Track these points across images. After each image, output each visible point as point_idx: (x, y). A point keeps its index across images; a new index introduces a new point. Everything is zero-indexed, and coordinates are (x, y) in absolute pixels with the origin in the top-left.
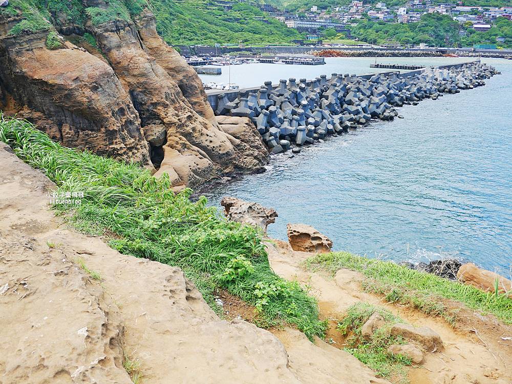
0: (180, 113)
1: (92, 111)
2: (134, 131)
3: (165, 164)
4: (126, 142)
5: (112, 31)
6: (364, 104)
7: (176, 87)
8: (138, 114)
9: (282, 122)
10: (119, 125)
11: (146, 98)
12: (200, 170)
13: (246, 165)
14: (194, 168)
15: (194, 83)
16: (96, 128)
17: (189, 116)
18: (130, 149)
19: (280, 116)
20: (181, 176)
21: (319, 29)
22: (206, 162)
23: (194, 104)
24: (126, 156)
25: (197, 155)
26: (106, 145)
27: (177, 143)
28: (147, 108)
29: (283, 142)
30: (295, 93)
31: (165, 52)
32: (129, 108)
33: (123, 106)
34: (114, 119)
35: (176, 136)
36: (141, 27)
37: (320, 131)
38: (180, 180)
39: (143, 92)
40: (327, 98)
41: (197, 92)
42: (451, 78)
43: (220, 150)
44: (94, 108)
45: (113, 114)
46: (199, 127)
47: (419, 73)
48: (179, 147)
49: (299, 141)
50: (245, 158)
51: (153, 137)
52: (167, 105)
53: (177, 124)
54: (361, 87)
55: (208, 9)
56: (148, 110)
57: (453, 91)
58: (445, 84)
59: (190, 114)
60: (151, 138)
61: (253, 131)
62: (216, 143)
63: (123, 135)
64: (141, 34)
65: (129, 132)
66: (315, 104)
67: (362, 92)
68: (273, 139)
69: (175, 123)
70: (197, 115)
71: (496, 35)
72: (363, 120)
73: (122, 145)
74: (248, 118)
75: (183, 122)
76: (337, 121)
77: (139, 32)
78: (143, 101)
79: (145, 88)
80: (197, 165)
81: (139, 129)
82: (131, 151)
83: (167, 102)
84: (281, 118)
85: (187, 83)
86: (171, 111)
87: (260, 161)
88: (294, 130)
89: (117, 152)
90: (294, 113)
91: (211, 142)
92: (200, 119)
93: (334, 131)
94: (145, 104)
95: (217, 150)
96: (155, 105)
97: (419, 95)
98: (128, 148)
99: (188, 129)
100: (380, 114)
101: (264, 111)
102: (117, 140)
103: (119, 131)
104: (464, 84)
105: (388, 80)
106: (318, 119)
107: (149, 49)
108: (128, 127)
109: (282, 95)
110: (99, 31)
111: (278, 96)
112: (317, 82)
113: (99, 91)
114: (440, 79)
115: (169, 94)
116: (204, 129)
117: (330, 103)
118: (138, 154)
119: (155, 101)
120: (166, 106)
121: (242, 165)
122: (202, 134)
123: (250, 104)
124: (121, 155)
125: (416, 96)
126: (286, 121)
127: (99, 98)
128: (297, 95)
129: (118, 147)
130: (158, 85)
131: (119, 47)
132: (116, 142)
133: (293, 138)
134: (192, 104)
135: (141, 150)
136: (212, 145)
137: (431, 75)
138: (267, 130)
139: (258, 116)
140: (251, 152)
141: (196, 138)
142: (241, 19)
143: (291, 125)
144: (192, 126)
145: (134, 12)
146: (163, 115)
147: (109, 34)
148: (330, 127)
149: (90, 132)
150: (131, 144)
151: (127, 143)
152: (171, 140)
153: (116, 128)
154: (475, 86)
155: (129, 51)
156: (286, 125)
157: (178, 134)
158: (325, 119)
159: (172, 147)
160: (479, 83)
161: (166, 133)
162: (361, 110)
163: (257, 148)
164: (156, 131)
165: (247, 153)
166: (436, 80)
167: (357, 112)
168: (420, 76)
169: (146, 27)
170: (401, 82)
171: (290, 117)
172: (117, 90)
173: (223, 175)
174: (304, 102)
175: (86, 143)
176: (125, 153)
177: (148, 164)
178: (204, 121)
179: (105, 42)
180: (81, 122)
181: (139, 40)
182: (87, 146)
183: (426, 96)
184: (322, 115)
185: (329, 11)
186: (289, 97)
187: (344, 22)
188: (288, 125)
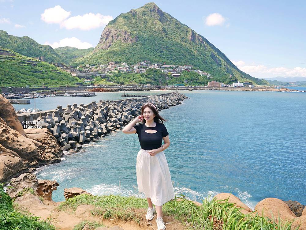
6: (119, 116)
9: (69, 129)
12: (13, 165)
13: (46, 159)
14: (8, 164)
15: (8, 109)
17: (4, 129)
19: (68, 126)
21: (91, 77)
22: (17, 159)
23: (8, 122)
25: (10, 155)
29: (71, 142)
30: (76, 112)
37: (93, 134)
40: (97, 114)
41: (10, 114)
42: (164, 101)
43: (27, 150)
46: (12, 136)
47: (148, 98)
49: (81, 141)
50: (45, 154)
54: (116, 107)
55: (21, 65)
57: (166, 107)
58: (161, 104)
59: (4, 128)
61: (51, 137)
62: (25, 146)
66: (90, 118)
67: (117, 110)
68: (64, 141)
70: (10, 129)
71: (183, 79)
72: (119, 126)
74: (47, 129)
76: (104, 127)
80: (11, 161)
84: (68, 128)
85: (3, 108)
87: (56, 155)
90: (77, 124)
91: (21, 145)
92: (13, 131)
93: (102, 133)
95: (25, 150)
99: (3, 138)
100: (128, 122)
101: (57, 124)
104: (171, 104)
105: (131, 103)
106: (92, 127)
109: (69, 114)
111: (66, 114)
112: (90, 106)
116: (15, 137)
117: (99, 117)
121: (44, 158)
122: (14, 141)
123: (48, 120)
126: (72, 129)
128: (78, 113)
133: (77, 139)
134: (6, 122)
136: (21, 148)
137: (154, 100)
138: (60, 135)
139: (53, 128)
140: (50, 150)
141: (9, 144)
142: (43, 71)
143: (75, 131)
144: (6, 136)
148: (100, 131)
154: (177, 104)
156: (72, 132)
158: (97, 126)
160: (178, 103)
162: (117, 120)
163: (54, 147)
165: (47, 150)
166: (157, 102)
167: (115, 121)
168: (148, 100)
170: (138, 104)
171: (75, 126)
173: (30, 167)
174: (83, 117)
178: (15, 132)
184: (95, 124)
185: (96, 67)
186: (73, 115)
187: (106, 73)
188: (73, 132)
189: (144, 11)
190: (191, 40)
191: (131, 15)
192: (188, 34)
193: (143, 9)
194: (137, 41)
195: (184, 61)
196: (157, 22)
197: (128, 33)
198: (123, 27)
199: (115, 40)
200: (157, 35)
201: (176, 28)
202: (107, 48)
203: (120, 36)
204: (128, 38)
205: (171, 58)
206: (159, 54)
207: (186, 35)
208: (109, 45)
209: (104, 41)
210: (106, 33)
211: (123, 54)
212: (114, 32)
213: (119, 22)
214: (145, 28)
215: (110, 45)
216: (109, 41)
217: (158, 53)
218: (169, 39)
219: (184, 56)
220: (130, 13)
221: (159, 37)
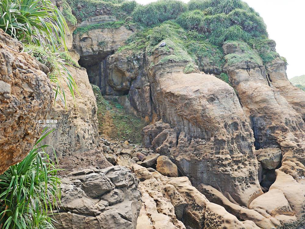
0: (300, 140)
1: (205, 119)
2: (245, 148)
3: (275, 188)
4: (233, 154)
5: (243, 69)
7: (300, 118)
8: (252, 133)
10: (229, 136)
11: (265, 123)
16: (206, 137)
18: (237, 162)
20: (292, 204)
24: (230, 168)
26: (212, 154)
27: (293, 168)
28: (265, 132)
31: (291, 90)
32: (244, 126)
33: (238, 121)
34: (226, 131)
35: (292, 161)
36: (271, 71)
38: (291, 209)
39: (264, 117)
44: (206, 116)
45: (225, 126)
48: (295, 173)
51: (265, 158)
52: (286, 129)
53: (295, 148)
56: (266, 135)
60: (262, 159)
63: (231, 147)
64: (270, 76)
65: (240, 147)
69: (292, 148)
73: (229, 156)
75: (302, 148)
77: (269, 75)
78: (262, 126)
79: (266, 113)
81: (251, 147)
82: (237, 165)
83: (287, 128)
86: (290, 135)
89: (222, 162)
94: (264, 129)
96: (273, 129)
98: (234, 161)
102: (224, 150)
103: (228, 142)
107: (277, 88)
108: (239, 142)
110: (231, 69)
113: (215, 103)
115: (290, 121)
118: (244, 170)
119: (273, 124)
120: (284, 130)
124: (225, 166)
127: (213, 108)
129: (223, 157)
130: (278, 111)
131: (247, 80)
132: (223, 153)
135: (248, 167)
145: (267, 60)
146: (281, 138)
147: (240, 71)
149: (200, 140)
150: (238, 157)
151: (235, 156)
152: (285, 164)
153: (224, 138)
155: (255, 84)
157: (295, 159)
159: (286, 171)
161: (281, 157)
164: (271, 152)
169: (275, 71)
172: (234, 107)
175: (195, 150)
176: (229, 164)
177: (254, 184)
179: (235, 77)
180: (195, 130)
181: (268, 81)
182: (195, 153)
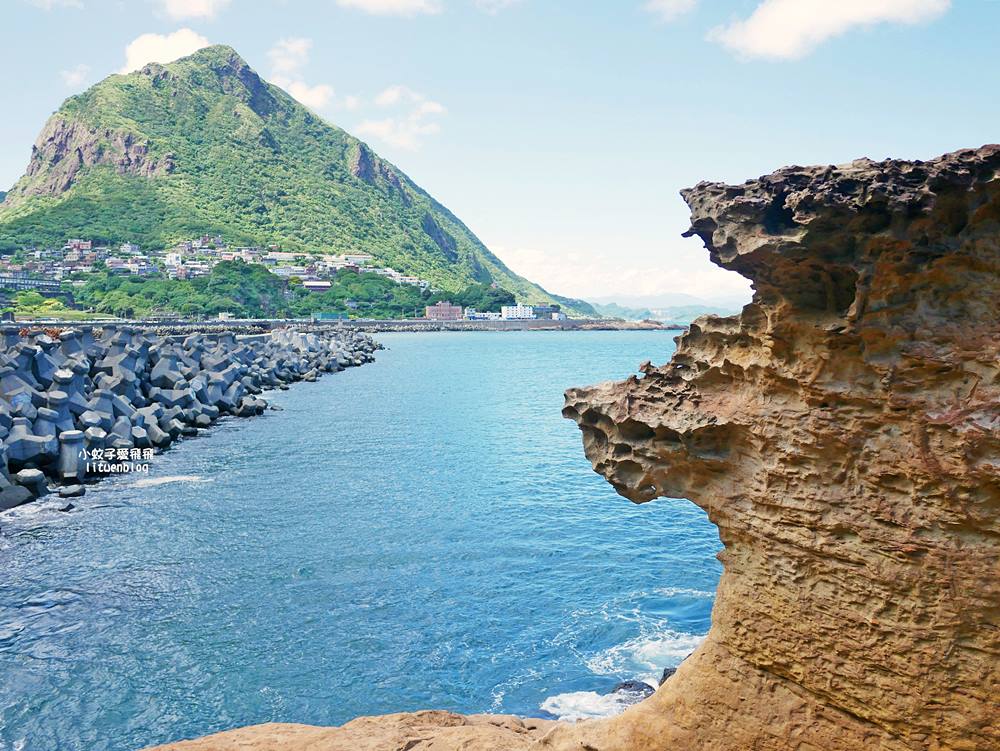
6: (197, 383)
9: (9, 424)
29: (26, 473)
30: (28, 354)
37: (118, 443)
40: (109, 371)
47: (264, 340)
49: (69, 471)
54: (178, 351)
57: (335, 368)
58: (316, 357)
66: (85, 385)
67: (181, 360)
71: (342, 297)
72: (204, 419)
76: (153, 421)
84: (3, 415)
88: (50, 443)
90: (38, 402)
93: (151, 441)
97: (283, 374)
100: (232, 406)
104: (345, 358)
106: (108, 416)
112: (76, 339)
114: (303, 349)
117: (124, 382)
125: (278, 377)
126: (19, 423)
128: (35, 361)
133: (50, 461)
137: (287, 344)
143: (36, 429)
148: (140, 432)
154: (363, 362)
156: (22, 433)
158: (123, 414)
160: (366, 357)
162: (194, 397)
166: (297, 351)
167: (186, 402)
170: (246, 349)
171: (32, 411)
174: (63, 374)
183: (294, 376)
184: (114, 406)
185: (18, 258)
186: (16, 364)
187: (57, 278)
188: (28, 433)
189: (194, 73)
190: (359, 174)
191: (145, 82)
192: (347, 155)
193: (192, 64)
194: (171, 170)
195: (339, 242)
196: (243, 109)
197: (140, 144)
198: (120, 121)
199: (88, 163)
200: (245, 154)
201: (307, 133)
202: (58, 190)
203: (106, 153)
204: (138, 160)
205: (295, 231)
206: (254, 216)
207: (343, 158)
208: (65, 181)
209: (45, 166)
210: (52, 139)
211: (124, 213)
212: (83, 137)
213: (104, 102)
214: (201, 129)
215: (70, 183)
216: (68, 166)
217: (249, 213)
218: (285, 168)
219: (338, 225)
220: (144, 76)
221: (250, 160)
